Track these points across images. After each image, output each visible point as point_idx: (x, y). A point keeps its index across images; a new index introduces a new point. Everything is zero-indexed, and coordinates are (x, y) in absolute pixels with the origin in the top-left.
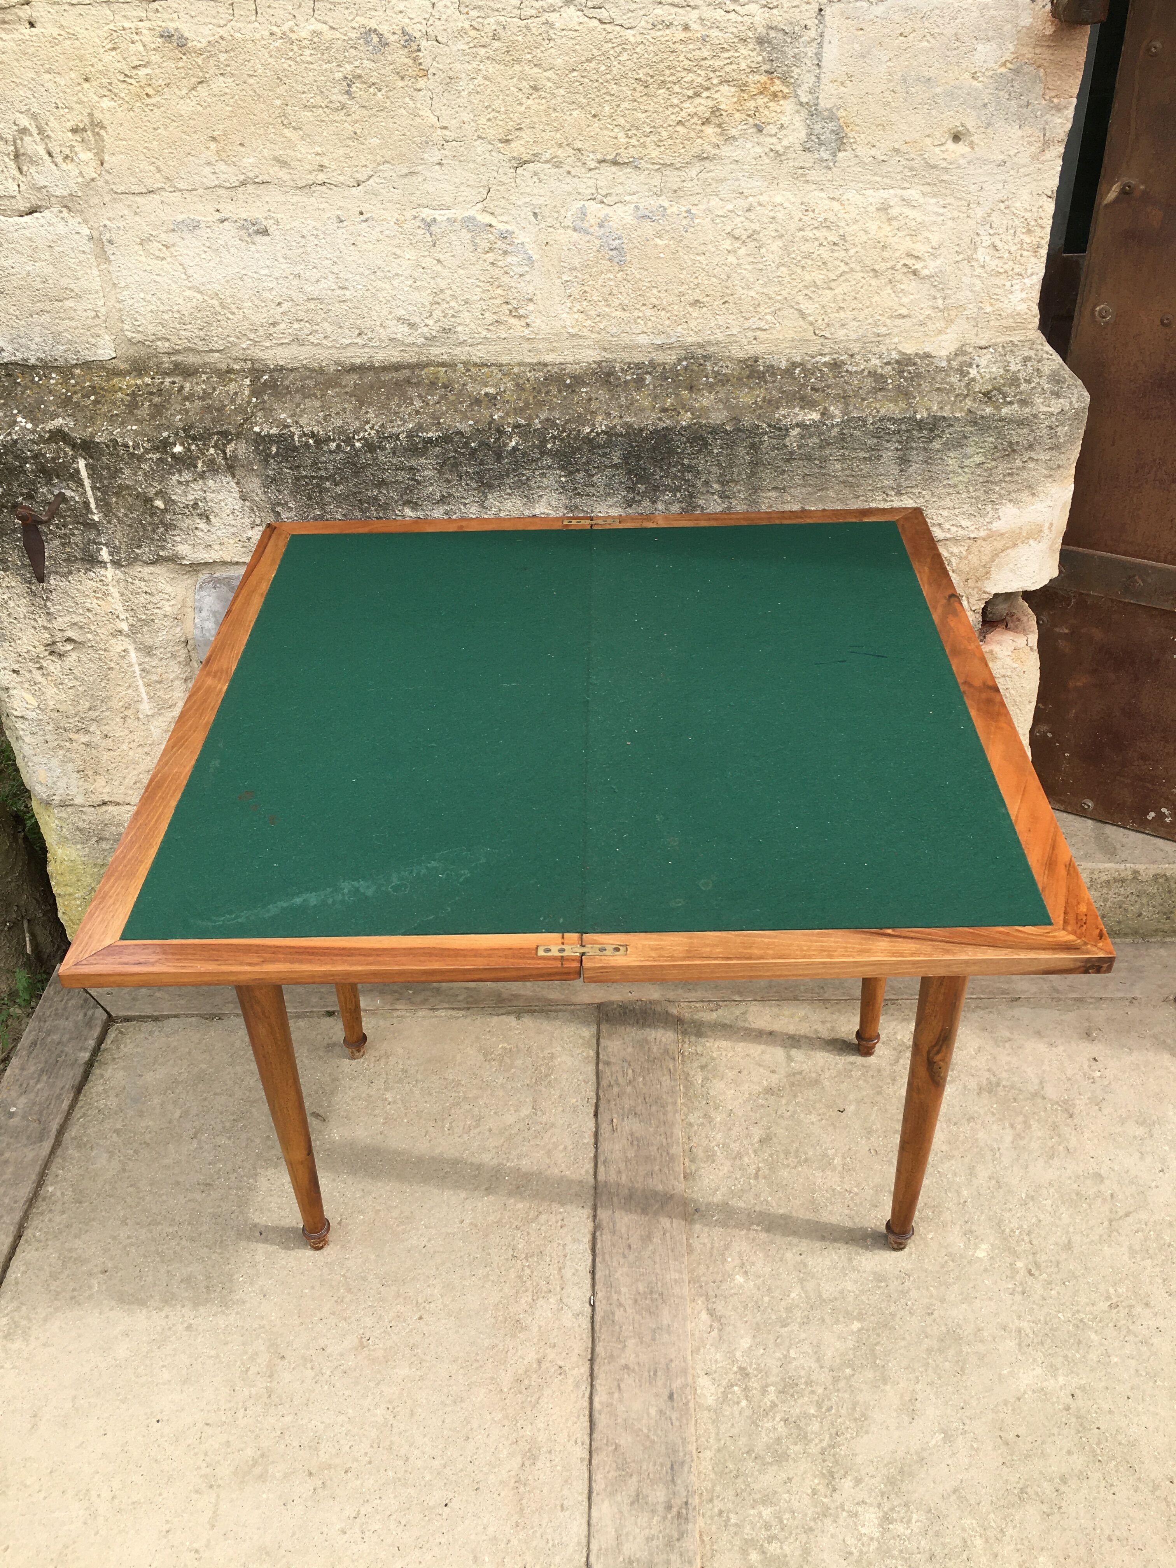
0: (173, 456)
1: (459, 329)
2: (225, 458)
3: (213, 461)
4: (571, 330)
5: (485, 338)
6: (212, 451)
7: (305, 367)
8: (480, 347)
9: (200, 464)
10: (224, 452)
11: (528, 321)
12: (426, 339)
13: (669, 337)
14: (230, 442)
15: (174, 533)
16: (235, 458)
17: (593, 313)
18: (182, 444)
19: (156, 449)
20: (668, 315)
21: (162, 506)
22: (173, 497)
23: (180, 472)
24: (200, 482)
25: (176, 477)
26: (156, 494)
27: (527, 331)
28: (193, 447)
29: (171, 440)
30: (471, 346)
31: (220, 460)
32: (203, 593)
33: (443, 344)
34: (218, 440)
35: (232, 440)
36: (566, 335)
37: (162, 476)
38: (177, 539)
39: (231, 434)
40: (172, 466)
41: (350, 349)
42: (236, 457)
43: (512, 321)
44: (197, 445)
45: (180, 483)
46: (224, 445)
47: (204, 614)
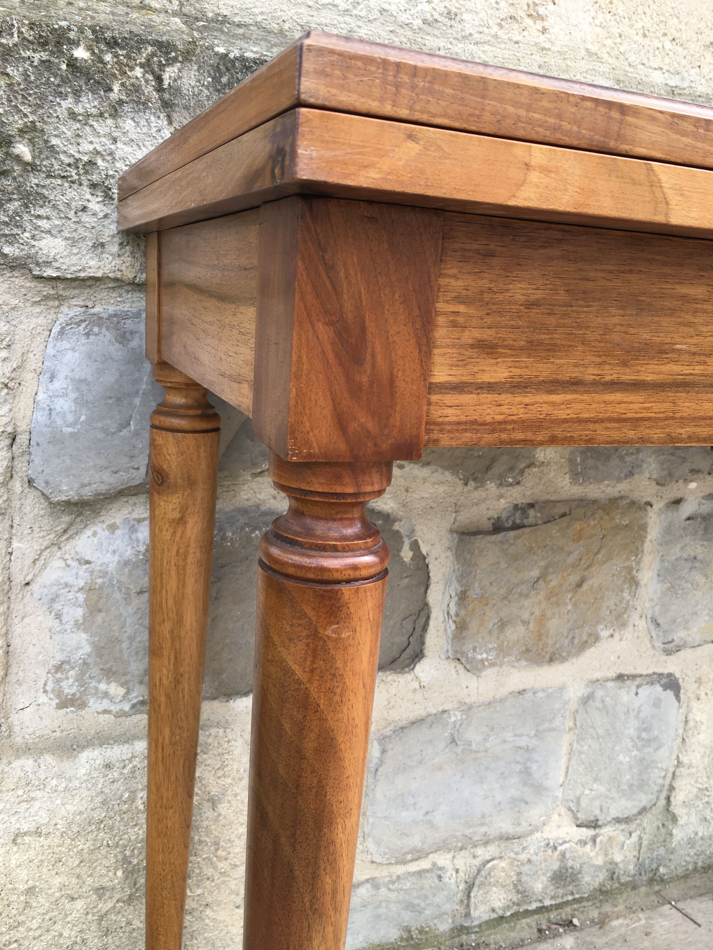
0: (72, 63)
1: (466, 17)
2: (160, 89)
3: (137, 89)
4: (590, 46)
5: (496, 36)
6: (138, 72)
7: (257, 24)
8: (486, 47)
9: (116, 87)
10: (159, 79)
11: (546, 24)
12: (425, 22)
13: (683, 79)
14: (171, 61)
15: (41, 212)
16: (176, 91)
17: (615, 31)
18: (89, 48)
19: (43, 43)
20: (685, 53)
21: (28, 157)
22: (54, 141)
23: (77, 94)
24: (110, 122)
25: (68, 103)
26: (22, 132)
27: (542, 39)
28: (108, 57)
29: (72, 35)
30: (476, 43)
31: (149, 90)
32: (65, 344)
33: (444, 35)
34: (153, 55)
35: (175, 60)
36: (583, 53)
37: (42, 97)
38: (44, 224)
39: (175, 48)
40: (65, 81)
41: (324, 13)
42: (178, 90)
43: (528, 21)
44: (116, 56)
45: (73, 115)
46: (162, 67)
47: (58, 384)
